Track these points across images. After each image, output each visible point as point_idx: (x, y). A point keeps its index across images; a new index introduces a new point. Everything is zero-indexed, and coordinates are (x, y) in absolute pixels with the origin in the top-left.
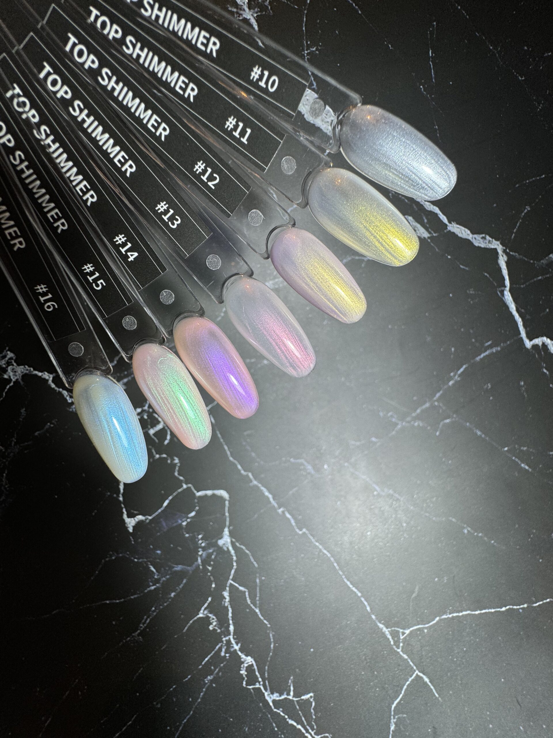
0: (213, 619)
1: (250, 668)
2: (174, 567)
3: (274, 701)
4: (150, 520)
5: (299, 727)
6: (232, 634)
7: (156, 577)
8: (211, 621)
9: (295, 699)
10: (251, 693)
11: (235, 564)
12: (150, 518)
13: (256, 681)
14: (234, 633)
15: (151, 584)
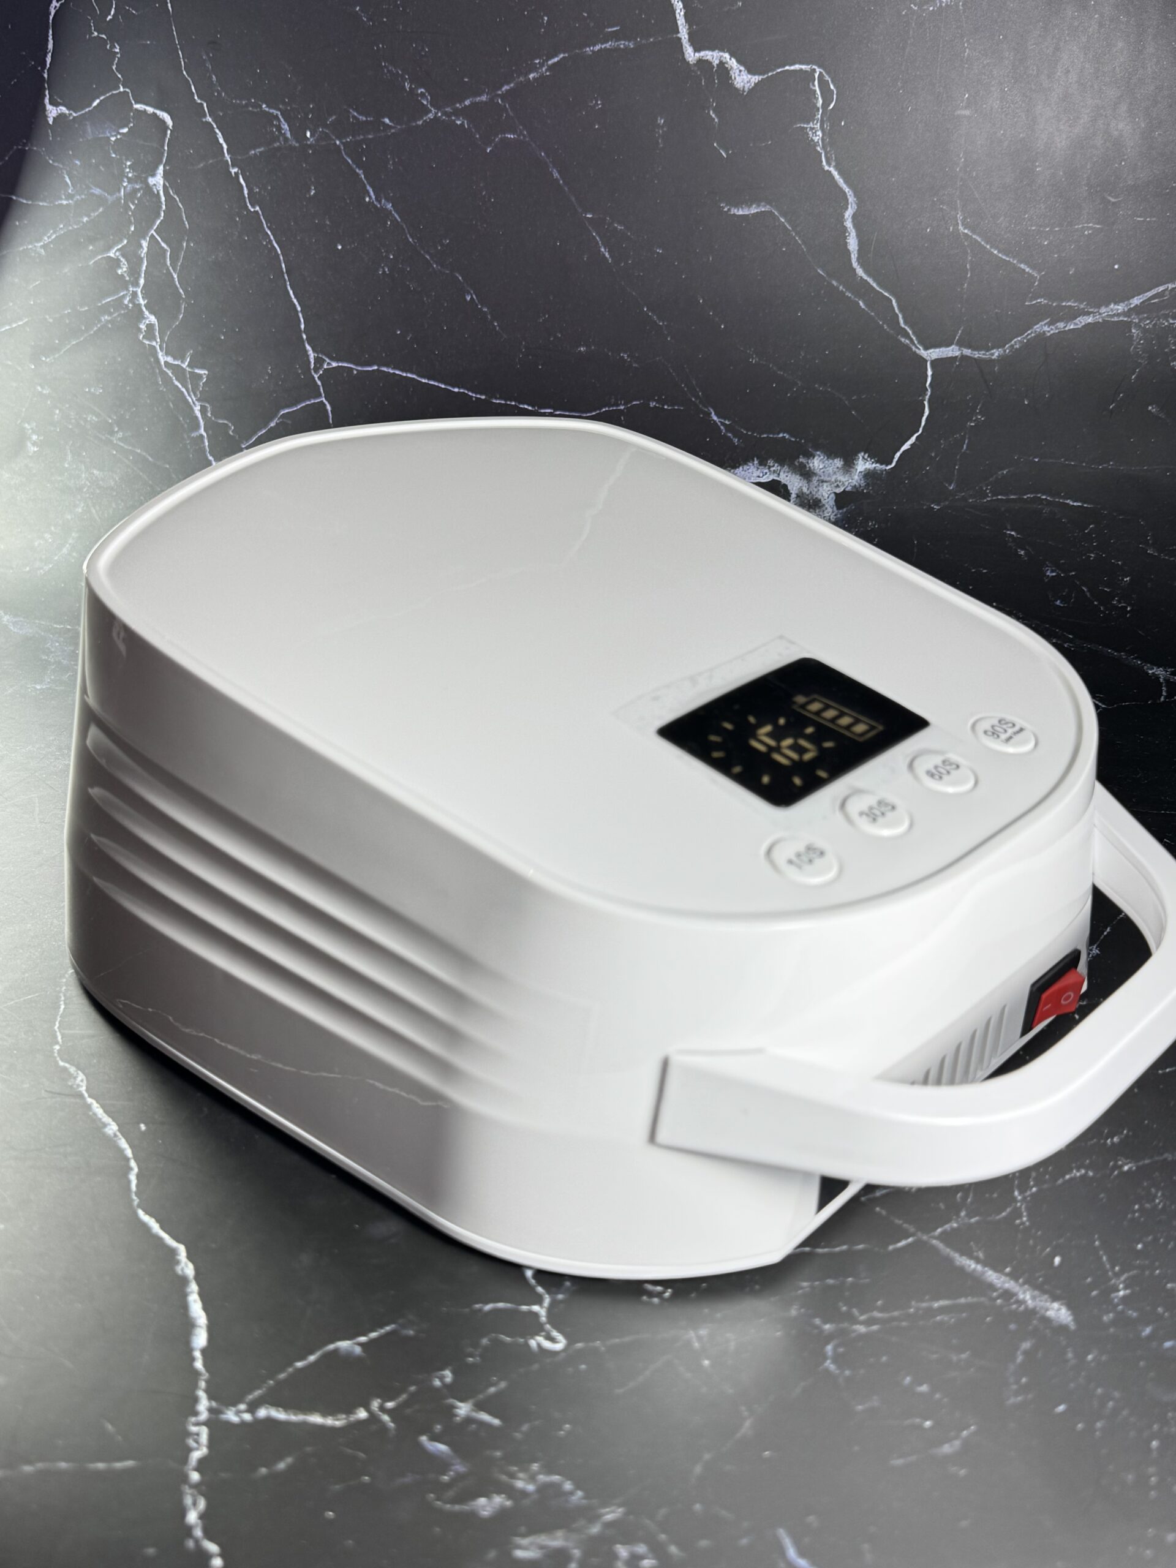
0: (124, 264)
1: (150, 327)
2: (91, 189)
3: (166, 362)
4: (74, 117)
5: (184, 390)
6: (141, 287)
7: (70, 191)
8: (122, 266)
9: (187, 369)
10: (146, 347)
11: (162, 214)
12: (75, 115)
13: (154, 338)
14: (143, 287)
15: (63, 197)
